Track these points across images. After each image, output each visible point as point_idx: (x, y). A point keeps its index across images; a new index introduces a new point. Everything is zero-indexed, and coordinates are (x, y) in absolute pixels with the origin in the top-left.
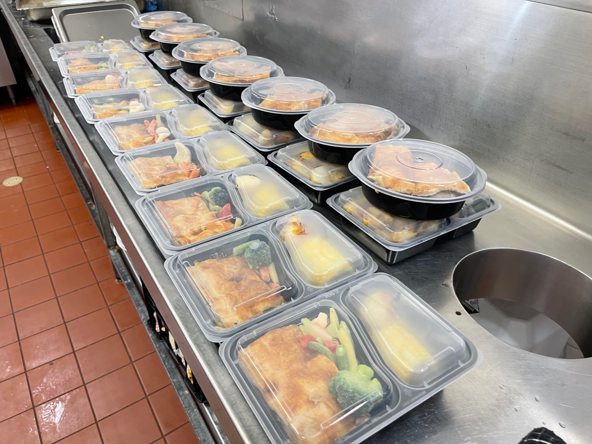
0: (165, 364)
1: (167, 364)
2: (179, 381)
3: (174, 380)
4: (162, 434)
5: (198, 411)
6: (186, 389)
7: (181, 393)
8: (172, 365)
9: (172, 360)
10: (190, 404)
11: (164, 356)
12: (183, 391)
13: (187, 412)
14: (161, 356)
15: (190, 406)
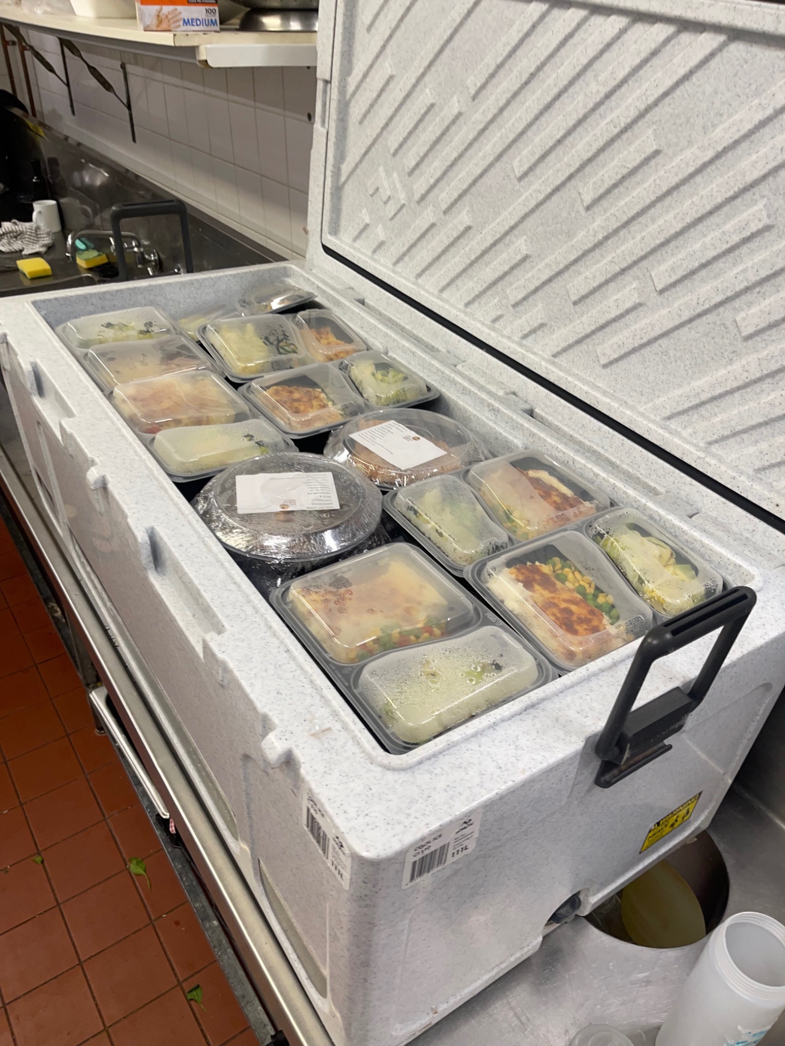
0: (182, 878)
1: (184, 879)
2: (203, 907)
3: (197, 905)
4: (178, 980)
5: (232, 952)
6: (215, 918)
7: (208, 925)
8: (192, 881)
9: (192, 873)
10: (221, 941)
11: (180, 866)
12: (210, 921)
13: (217, 952)
14: (176, 867)
15: (220, 944)
